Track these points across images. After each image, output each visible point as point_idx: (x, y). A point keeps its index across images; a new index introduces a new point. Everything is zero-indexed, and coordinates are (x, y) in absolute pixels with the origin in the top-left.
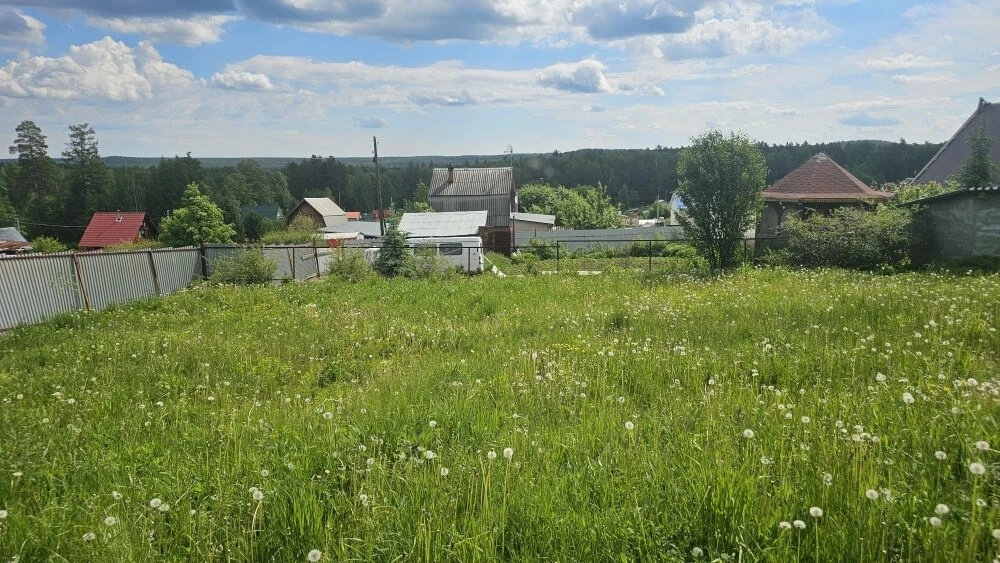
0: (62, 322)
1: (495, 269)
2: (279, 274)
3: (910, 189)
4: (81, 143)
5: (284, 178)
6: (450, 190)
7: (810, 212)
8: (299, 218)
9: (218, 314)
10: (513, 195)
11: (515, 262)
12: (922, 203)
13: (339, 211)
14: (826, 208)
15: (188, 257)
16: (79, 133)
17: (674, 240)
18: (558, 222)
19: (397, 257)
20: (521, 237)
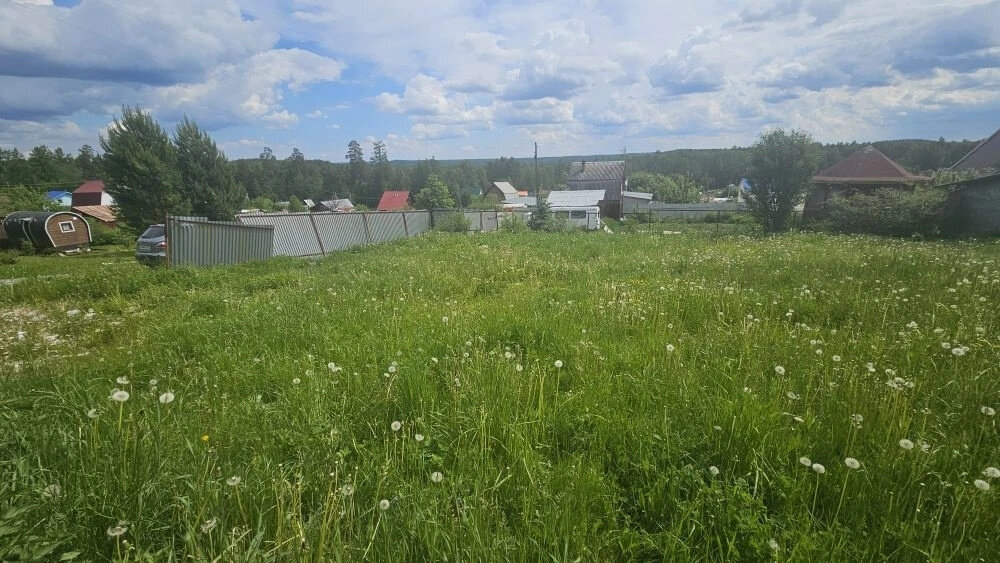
0: (356, 250)
1: (606, 228)
2: (473, 227)
3: (946, 174)
4: (379, 153)
5: (484, 171)
6: (582, 176)
7: (854, 191)
8: (489, 195)
9: (435, 249)
10: (624, 179)
11: (622, 224)
12: (958, 184)
13: (513, 190)
14: (868, 188)
15: (425, 216)
16: (378, 147)
17: (739, 211)
18: (654, 198)
19: (543, 218)
20: (627, 207)
